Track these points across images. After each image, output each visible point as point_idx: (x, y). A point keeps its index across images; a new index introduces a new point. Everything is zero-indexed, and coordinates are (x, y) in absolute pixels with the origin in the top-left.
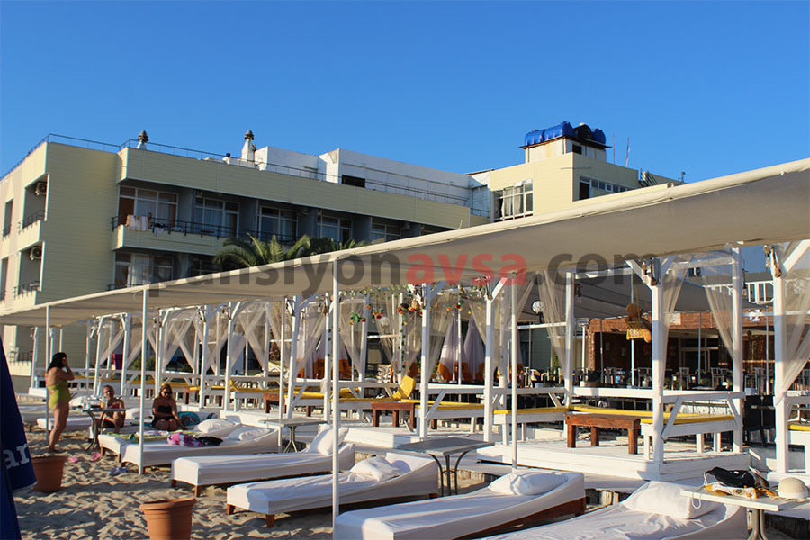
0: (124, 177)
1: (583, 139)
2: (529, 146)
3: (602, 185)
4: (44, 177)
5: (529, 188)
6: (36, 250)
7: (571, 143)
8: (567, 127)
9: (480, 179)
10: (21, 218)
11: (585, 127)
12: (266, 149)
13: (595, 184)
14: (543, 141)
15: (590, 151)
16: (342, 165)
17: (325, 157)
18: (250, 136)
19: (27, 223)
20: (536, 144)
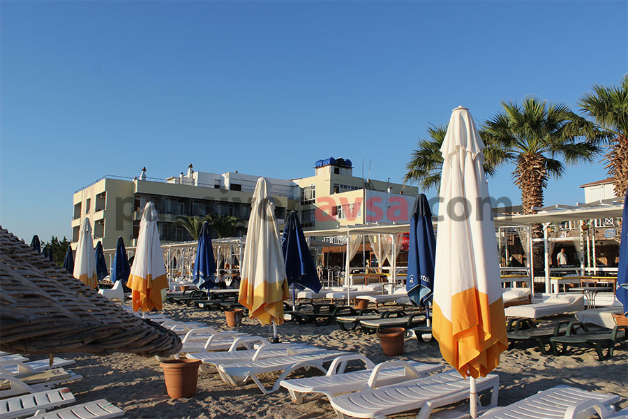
0: (136, 192)
1: (340, 165)
2: (317, 168)
3: (345, 187)
4: (105, 192)
5: (314, 187)
6: (102, 221)
7: (333, 167)
8: (332, 159)
9: (296, 182)
10: (95, 208)
11: (341, 159)
12: (197, 173)
13: (341, 186)
14: (322, 166)
15: (342, 170)
16: (231, 179)
17: (224, 175)
18: (191, 166)
19: (98, 210)
20: (320, 167)
